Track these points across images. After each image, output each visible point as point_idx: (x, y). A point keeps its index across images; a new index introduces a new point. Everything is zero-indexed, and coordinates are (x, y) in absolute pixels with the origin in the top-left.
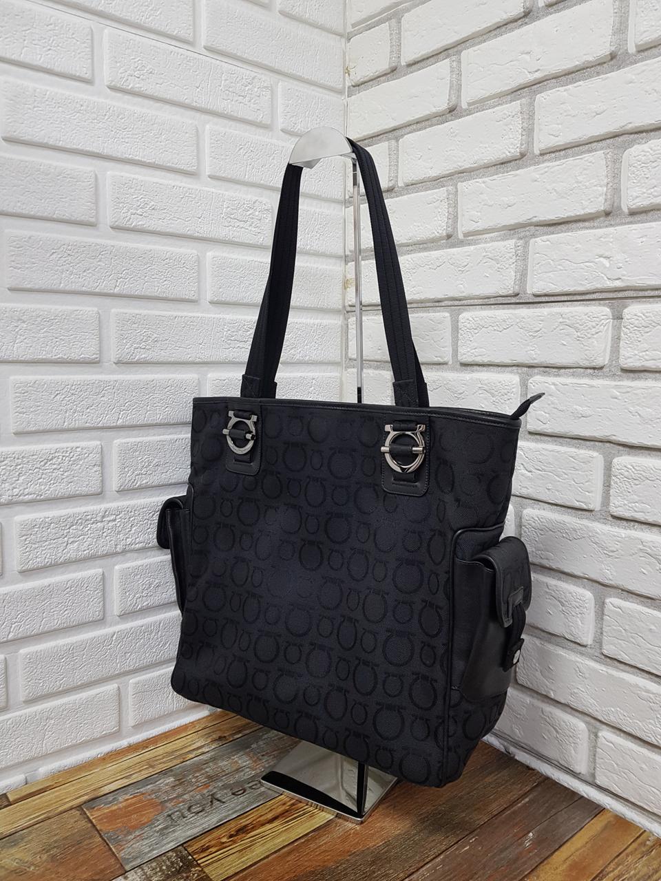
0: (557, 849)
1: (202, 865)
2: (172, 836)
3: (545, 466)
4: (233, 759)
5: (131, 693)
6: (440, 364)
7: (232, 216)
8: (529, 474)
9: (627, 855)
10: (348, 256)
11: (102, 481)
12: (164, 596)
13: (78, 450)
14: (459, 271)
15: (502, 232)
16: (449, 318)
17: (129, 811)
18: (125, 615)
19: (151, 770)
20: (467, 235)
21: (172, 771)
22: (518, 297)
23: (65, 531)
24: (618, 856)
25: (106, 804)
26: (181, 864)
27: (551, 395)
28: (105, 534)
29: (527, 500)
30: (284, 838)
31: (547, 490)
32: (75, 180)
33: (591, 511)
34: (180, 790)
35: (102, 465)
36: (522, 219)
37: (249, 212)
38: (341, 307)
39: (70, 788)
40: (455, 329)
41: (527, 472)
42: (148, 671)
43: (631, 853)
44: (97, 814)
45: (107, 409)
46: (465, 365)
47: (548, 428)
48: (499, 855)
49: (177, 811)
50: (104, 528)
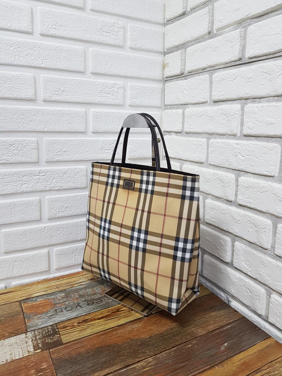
0: (238, 354)
1: (61, 334)
2: (53, 319)
3: (250, 153)
4: (94, 289)
5: (54, 254)
6: (204, 103)
7: (102, 30)
8: (243, 158)
9: (276, 363)
10: (165, 52)
11: (38, 157)
12: (70, 212)
13: (26, 141)
14: (213, 50)
15: (235, 26)
16: (209, 77)
17: (40, 306)
18: (51, 219)
19: (57, 289)
20: (218, 30)
21: (65, 291)
22: (241, 61)
23: (21, 178)
24: (270, 362)
25: (31, 301)
26: (52, 332)
27: (255, 114)
28: (40, 181)
29: (242, 172)
30: (103, 327)
31: (251, 166)
32: (21, 11)
33: (273, 177)
34: (65, 300)
35: (38, 149)
36: (243, 16)
37: (111, 29)
38: (161, 78)
39: (20, 293)
40: (211, 83)
41: (242, 157)
42: (63, 245)
43: (279, 362)
44: (26, 305)
45: (39, 123)
46: (216, 102)
47: (253, 132)
48: (206, 352)
49: (60, 309)
50: (39, 178)
